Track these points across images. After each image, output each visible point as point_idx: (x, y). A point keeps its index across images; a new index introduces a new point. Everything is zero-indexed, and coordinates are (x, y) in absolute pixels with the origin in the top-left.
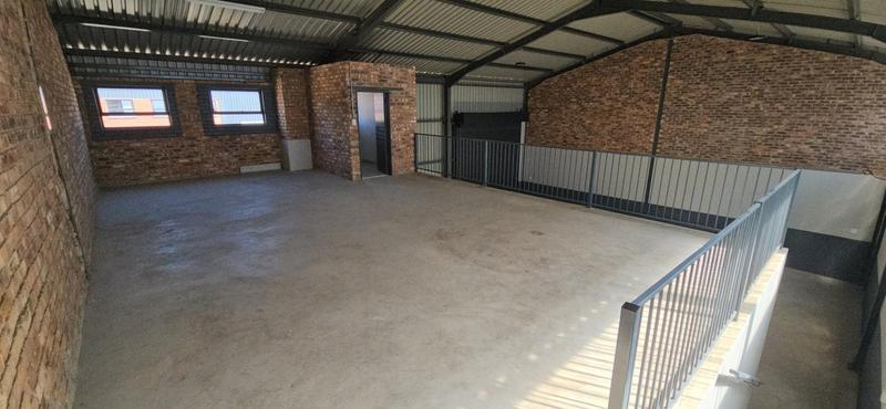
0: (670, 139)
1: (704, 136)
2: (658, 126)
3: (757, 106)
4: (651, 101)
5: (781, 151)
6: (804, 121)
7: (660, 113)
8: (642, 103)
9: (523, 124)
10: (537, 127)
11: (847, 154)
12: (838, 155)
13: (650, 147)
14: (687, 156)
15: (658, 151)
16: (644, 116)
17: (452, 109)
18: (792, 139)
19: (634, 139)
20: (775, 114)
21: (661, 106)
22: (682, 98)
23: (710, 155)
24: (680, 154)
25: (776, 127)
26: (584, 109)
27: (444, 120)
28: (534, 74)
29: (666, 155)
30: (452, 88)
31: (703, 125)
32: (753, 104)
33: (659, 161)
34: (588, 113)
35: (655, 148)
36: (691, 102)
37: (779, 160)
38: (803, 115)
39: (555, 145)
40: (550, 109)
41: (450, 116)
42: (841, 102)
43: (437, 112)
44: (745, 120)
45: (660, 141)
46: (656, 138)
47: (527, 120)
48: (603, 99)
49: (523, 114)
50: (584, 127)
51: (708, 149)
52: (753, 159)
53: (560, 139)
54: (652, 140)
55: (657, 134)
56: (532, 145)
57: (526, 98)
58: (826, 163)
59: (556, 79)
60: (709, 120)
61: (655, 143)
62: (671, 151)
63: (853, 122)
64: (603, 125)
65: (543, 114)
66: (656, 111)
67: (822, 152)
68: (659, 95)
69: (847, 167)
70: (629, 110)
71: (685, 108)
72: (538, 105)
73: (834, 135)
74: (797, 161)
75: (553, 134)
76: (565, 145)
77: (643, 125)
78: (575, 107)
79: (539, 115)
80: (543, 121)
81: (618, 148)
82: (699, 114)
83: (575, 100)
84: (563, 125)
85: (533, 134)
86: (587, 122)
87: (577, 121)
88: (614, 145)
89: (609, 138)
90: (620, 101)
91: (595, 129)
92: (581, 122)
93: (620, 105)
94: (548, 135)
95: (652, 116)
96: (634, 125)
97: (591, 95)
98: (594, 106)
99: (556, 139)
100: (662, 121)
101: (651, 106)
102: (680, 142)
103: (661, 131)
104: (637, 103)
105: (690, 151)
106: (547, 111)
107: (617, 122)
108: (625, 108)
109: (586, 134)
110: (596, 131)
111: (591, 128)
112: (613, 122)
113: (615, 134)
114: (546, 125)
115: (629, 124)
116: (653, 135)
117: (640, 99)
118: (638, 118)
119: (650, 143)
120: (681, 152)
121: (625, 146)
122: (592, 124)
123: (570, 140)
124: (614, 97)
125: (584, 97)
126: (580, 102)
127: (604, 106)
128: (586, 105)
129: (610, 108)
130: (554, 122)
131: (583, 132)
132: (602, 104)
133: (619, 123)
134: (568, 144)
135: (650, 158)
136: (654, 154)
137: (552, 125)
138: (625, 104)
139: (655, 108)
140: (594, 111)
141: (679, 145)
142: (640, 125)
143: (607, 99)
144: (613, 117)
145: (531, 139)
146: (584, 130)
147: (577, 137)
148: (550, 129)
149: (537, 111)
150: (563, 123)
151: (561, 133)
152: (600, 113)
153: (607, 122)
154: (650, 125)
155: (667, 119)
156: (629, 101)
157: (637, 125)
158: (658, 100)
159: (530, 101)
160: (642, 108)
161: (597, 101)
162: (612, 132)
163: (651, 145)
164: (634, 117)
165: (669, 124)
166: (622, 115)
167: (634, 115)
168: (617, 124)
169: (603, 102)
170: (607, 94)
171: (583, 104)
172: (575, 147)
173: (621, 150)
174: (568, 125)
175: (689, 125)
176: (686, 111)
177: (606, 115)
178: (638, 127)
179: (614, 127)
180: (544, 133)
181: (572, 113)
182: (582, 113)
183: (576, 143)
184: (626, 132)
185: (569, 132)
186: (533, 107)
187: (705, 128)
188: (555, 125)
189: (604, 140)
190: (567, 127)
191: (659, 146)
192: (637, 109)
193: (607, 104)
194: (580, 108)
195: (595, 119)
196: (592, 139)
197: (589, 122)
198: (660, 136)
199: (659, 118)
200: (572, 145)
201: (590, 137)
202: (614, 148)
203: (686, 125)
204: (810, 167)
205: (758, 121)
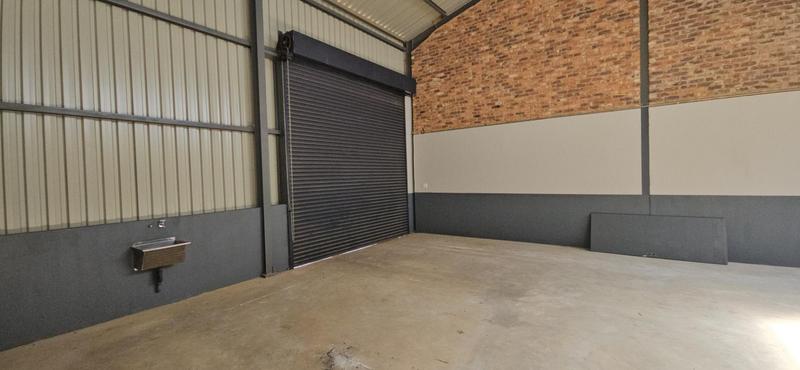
0: (674, 70)
1: (745, 51)
2: (646, 55)
7: (646, 31)
8: (605, 24)
9: (407, 99)
10: (428, 103)
13: (635, 93)
14: (713, 90)
15: (652, 96)
16: (615, 43)
19: (602, 87)
21: (645, 18)
23: (763, 81)
24: (700, 92)
26: (503, 58)
27: (251, 45)
29: (673, 99)
31: (737, 32)
33: (652, 111)
34: (511, 63)
35: (645, 92)
39: (463, 124)
40: (447, 71)
45: (652, 80)
46: (645, 75)
48: (535, 35)
50: (506, 85)
51: (759, 72)
53: (468, 115)
54: (638, 80)
55: (645, 64)
56: (423, 132)
57: (409, 62)
59: (450, 24)
60: (748, 19)
61: (645, 83)
62: (681, 92)
64: (540, 76)
65: (436, 82)
66: (637, 29)
70: (584, 41)
71: (694, 11)
72: (429, 69)
75: (456, 108)
76: (478, 120)
77: (615, 59)
78: (488, 58)
79: (431, 83)
80: (438, 91)
81: (573, 106)
82: (726, 14)
83: (487, 47)
84: (471, 91)
85: (423, 115)
86: (511, 76)
87: (494, 80)
88: (565, 104)
89: (555, 93)
90: (564, 31)
91: (526, 85)
92: (501, 79)
93: (565, 36)
94: (448, 111)
95: (630, 39)
96: (597, 63)
97: (513, 34)
98: (519, 50)
99: (462, 115)
100: (651, 44)
101: (622, 23)
102: (697, 72)
103: (652, 61)
104: (598, 25)
105: (721, 82)
106: (442, 74)
107: (564, 65)
108: (576, 38)
109: (512, 97)
110: (529, 88)
111: (520, 85)
112: (558, 67)
113: (564, 85)
114: (443, 96)
115: (587, 64)
116: (637, 72)
117: (602, 17)
118: (603, 50)
119: (634, 85)
120: (702, 89)
121: (586, 100)
122: (521, 78)
123: (485, 111)
124: (553, 26)
125: (502, 39)
126: (495, 49)
127: (537, 45)
128: (505, 50)
129: (548, 46)
130: (456, 90)
131: (505, 95)
132: (534, 42)
133: (569, 66)
134: (484, 118)
135: (638, 112)
136: (645, 103)
137: (453, 95)
138: (575, 33)
139: (633, 25)
140: (522, 56)
141: (696, 77)
142: (608, 60)
143: (542, 33)
144: (556, 59)
145: (421, 123)
146: (508, 90)
147: (497, 104)
148: (451, 101)
149: (429, 77)
150: (470, 88)
151: (471, 103)
152: (532, 57)
153: (547, 69)
154: (628, 56)
155: (661, 37)
156: (582, 26)
157: (602, 61)
158: (637, 11)
159: (415, 68)
160: (609, 31)
161: (525, 40)
162: (557, 83)
163: (638, 89)
164: (596, 50)
165: (666, 45)
166: (572, 52)
167: (594, 47)
168: (565, 68)
169: (535, 39)
170: (540, 25)
171: (500, 51)
172: (496, 120)
173: (580, 109)
174: (480, 89)
175: (708, 37)
176: (695, 16)
177: (545, 58)
178: (605, 64)
179: (561, 74)
180: (441, 109)
181: (483, 68)
182: (501, 64)
183: (496, 113)
184: (585, 77)
185: (481, 99)
186: (421, 73)
187: (744, 35)
188: (458, 93)
189: (545, 99)
190: (479, 93)
191: (652, 87)
192: (600, 34)
193: (543, 40)
194: (497, 58)
195: (525, 69)
196: (523, 102)
197: (515, 75)
198: (652, 69)
199: (645, 40)
200: (490, 118)
201: (519, 100)
202: (566, 107)
203: (702, 39)
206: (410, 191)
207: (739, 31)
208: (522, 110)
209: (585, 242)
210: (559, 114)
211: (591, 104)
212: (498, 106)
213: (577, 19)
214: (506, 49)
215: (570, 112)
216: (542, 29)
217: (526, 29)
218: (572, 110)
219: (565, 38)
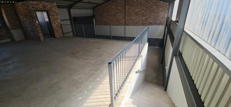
0: (128, 21)
1: (134, 20)
2: (125, 18)
4: (123, 12)
5: (148, 22)
6: (151, 15)
7: (125, 15)
9: (94, 19)
10: (98, 20)
11: (158, 21)
13: (124, 23)
15: (126, 24)
16: (122, 16)
17: (72, 16)
18: (149, 19)
19: (120, 22)
20: (146, 14)
21: (125, 13)
22: (129, 11)
25: (147, 17)
26: (108, 14)
27: (70, 19)
28: (94, 5)
30: (71, 9)
32: (142, 12)
33: (126, 26)
35: (125, 23)
36: (131, 12)
37: (148, 24)
39: (103, 24)
41: (72, 18)
42: (157, 10)
44: (141, 16)
48: (112, 12)
49: (93, 17)
50: (109, 19)
51: (135, 23)
52: (143, 24)
55: (125, 20)
56: (97, 25)
57: (93, 12)
58: (155, 24)
59: (100, 6)
60: (135, 16)
61: (125, 22)
62: (128, 24)
63: (159, 15)
64: (113, 19)
67: (154, 21)
68: (124, 10)
69: (159, 25)
73: (156, 18)
74: (151, 24)
75: (102, 21)
78: (106, 14)
82: (133, 14)
83: (106, 12)
85: (97, 22)
87: (107, 18)
96: (120, 18)
102: (130, 21)
104: (120, 12)
105: (132, 23)
106: (99, 15)
109: (110, 21)
111: (111, 19)
114: (100, 19)
120: (130, 24)
123: (106, 23)
124: (115, 11)
125: (108, 11)
128: (108, 13)
129: (114, 14)
130: (102, 18)
133: (117, 18)
135: (124, 26)
138: (117, 13)
140: (111, 15)
147: (108, 22)
149: (97, 15)
151: (104, 21)
154: (123, 18)
159: (95, 13)
162: (115, 20)
164: (120, 16)
165: (127, 17)
166: (117, 16)
170: (113, 10)
173: (118, 25)
176: (130, 14)
177: (114, 16)
180: (100, 21)
184: (119, 20)
185: (106, 21)
189: (114, 22)
190: (105, 19)
192: (120, 14)
195: (111, 17)
199: (125, 16)
203: (130, 17)
204: (153, 25)
205: (143, 16)
206: (96, 35)
210: (116, 25)
213: (118, 11)
217: (111, 10)
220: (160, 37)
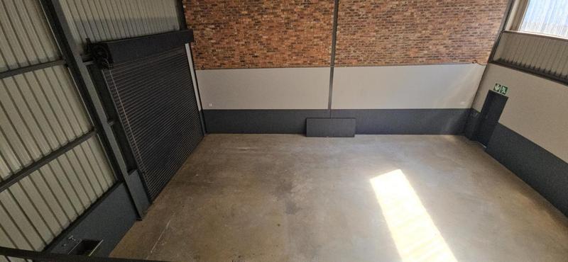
0: (345, 49)
1: (373, 44)
2: (335, 38)
3: (412, 13)
4: (326, 12)
5: (426, 52)
6: (442, 26)
7: (336, 24)
8: (317, 14)
9: (187, 45)
10: (205, 47)
11: (465, 49)
12: (460, 51)
13: (328, 59)
14: (360, 63)
15: (336, 61)
16: (322, 28)
17: (76, 36)
18: (434, 42)
19: (313, 52)
20: (425, 21)
21: (336, 16)
22: (354, 7)
23: (376, 61)
25: (424, 32)
26: (258, 23)
27: (65, 57)
29: (344, 64)
32: (408, 14)
33: (335, 69)
34: (264, 28)
35: (333, 59)
36: (362, 12)
37: (424, 59)
38: (441, 20)
39: (233, 66)
40: (217, 25)
42: (466, 8)
43: (45, 49)
44: (403, 27)
45: (337, 53)
46: (334, 50)
47: (191, 39)
48: (278, 11)
49: (184, 34)
50: (261, 43)
51: (376, 56)
52: (408, 61)
53: (236, 59)
54: (330, 52)
55: (334, 44)
56: (203, 68)
57: (181, 11)
58: (452, 58)
60: (376, 28)
61: (334, 54)
62: (347, 61)
63: (473, 25)
64: (282, 40)
65: (208, 32)
66: (332, 22)
67: (451, 49)
68: (333, 5)
69: (463, 61)
70: (307, 23)
71: (356, 18)
72: (202, 20)
73: (459, 36)
74: (435, 58)
75: (228, 54)
76: (243, 64)
77: (321, 37)
78: (247, 20)
79: (205, 32)
80: (211, 39)
81: (299, 62)
82: (369, 23)
83: (246, 12)
84: (237, 43)
85: (203, 55)
86: (265, 37)
87: (252, 38)
88: (295, 60)
89: (290, 53)
90: (295, 13)
91: (274, 45)
92: (257, 38)
93: (296, 17)
94: (221, 56)
95: (328, 27)
96: (312, 38)
97: (264, 6)
98: (268, 19)
99: (233, 59)
100: (338, 32)
101: (326, 17)
102: (355, 52)
103: (337, 42)
104: (314, 14)
105: (361, 58)
106: (213, 26)
107: (295, 36)
108: (302, 20)
109: (265, 51)
110: (275, 47)
111: (270, 44)
112: (292, 36)
113: (294, 48)
114: (216, 43)
115: (307, 37)
116: (330, 47)
117: (316, 9)
118: (316, 31)
119: (329, 54)
120: (355, 61)
121: (305, 59)
122: (269, 39)
123: (248, 58)
124: (289, 8)
125: (256, 8)
126: (252, 15)
127: (279, 19)
129: (286, 21)
130: (226, 40)
131: (261, 49)
132: (278, 16)
133: (298, 37)
134: (247, 64)
135: (329, 68)
136: (333, 65)
137: (224, 43)
138: (301, 16)
139: (330, 19)
140: (270, 24)
141: (353, 54)
142: (317, 37)
143: (283, 11)
144: (290, 31)
145: (201, 62)
146: (263, 47)
147: (256, 55)
148: (222, 48)
149: (201, 27)
150: (236, 41)
151: (237, 52)
152: (277, 26)
153: (286, 36)
154: (327, 37)
155: (342, 29)
156: (306, 12)
157: (315, 38)
158: (333, 11)
159: (188, 15)
160: (319, 20)
161: (272, 13)
162: (291, 47)
163: (330, 57)
164: (312, 30)
165: (344, 35)
166: (300, 28)
167: (311, 28)
168: (295, 38)
169: (278, 13)
170: (281, 5)
171: (255, 17)
172: (257, 66)
173: (303, 64)
174: (243, 43)
175: (360, 34)
176: (357, 21)
177: (284, 29)
178: (316, 40)
179: (293, 41)
180: (215, 53)
181: (244, 28)
182: (257, 27)
183: (255, 61)
184: (306, 46)
185: (245, 50)
186: (194, 22)
187: (374, 36)
188: (227, 43)
189: (285, 56)
190: (243, 45)
191: (336, 57)
192: (314, 20)
193: (282, 16)
194: (254, 22)
195: (273, 34)
196: (272, 56)
197: (267, 37)
198: (337, 47)
199: (336, 30)
200: (253, 64)
201: (270, 54)
202: (296, 62)
203: (358, 35)
204: (442, 62)
205: (413, 27)
207: (372, 34)
208: (271, 61)
209: (304, 132)
210: (292, 66)
211: (308, 62)
212: (256, 57)
213: (302, 7)
214: (260, 17)
215: (298, 65)
216: (282, 8)
217: (272, 5)
218: (298, 64)
219: (296, 18)
220: (463, 103)
